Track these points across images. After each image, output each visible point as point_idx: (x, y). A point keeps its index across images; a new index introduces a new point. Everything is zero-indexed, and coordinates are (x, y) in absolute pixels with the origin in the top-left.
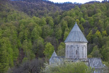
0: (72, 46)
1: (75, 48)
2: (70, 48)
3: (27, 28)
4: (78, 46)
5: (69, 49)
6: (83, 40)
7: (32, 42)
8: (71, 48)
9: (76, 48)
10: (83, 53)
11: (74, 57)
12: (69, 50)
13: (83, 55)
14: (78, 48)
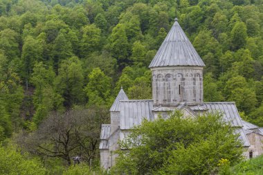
0: (168, 76)
1: (175, 79)
2: (164, 80)
3: (42, 33)
4: (182, 75)
5: (162, 83)
6: (194, 60)
7: (56, 67)
8: (167, 80)
9: (179, 79)
10: (194, 91)
11: (175, 100)
12: (162, 86)
13: (195, 95)
14: (183, 79)
